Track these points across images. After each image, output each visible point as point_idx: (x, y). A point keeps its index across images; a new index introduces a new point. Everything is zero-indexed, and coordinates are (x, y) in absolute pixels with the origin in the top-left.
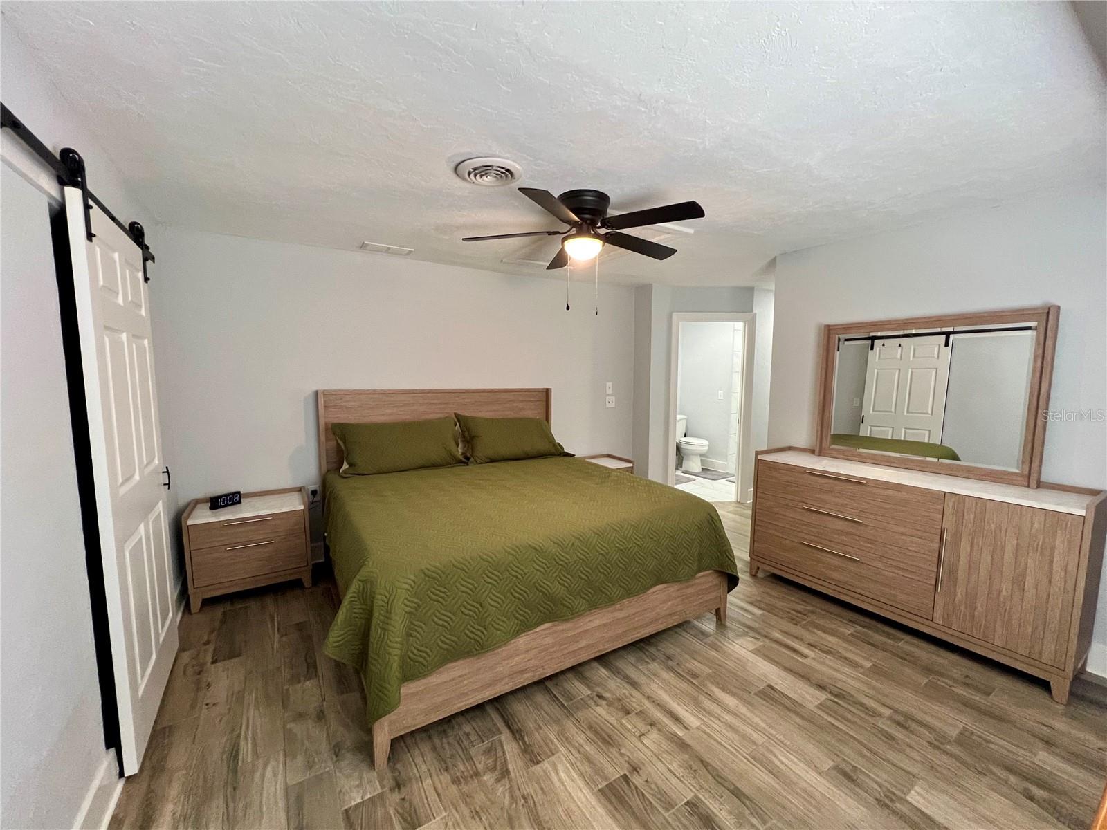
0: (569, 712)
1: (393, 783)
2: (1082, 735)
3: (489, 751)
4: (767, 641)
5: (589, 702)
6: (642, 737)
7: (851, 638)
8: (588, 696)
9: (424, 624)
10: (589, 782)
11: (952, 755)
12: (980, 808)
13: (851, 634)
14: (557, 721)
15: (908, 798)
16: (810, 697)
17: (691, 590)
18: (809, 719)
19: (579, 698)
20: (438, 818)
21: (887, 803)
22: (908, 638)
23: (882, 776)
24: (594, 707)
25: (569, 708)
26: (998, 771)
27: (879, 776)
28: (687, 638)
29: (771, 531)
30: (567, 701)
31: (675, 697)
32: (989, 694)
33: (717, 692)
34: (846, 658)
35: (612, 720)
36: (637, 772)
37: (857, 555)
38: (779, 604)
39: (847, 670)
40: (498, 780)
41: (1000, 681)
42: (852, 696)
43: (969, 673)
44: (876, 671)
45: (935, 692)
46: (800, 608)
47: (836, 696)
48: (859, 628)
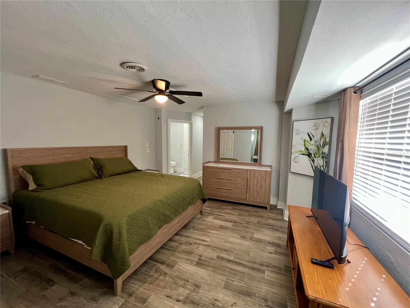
0: (174, 251)
1: (128, 296)
2: (273, 215)
3: (156, 271)
4: (215, 215)
5: (179, 246)
6: (198, 248)
7: (232, 209)
8: (178, 245)
9: (131, 235)
10: (191, 264)
11: (258, 226)
12: (265, 233)
13: (231, 208)
14: (173, 255)
15: (254, 237)
16: (230, 225)
17: (196, 206)
18: (232, 229)
19: (175, 246)
20: (152, 295)
21: (252, 239)
22: (241, 206)
23: (249, 235)
24: (181, 247)
25: (174, 250)
26: (265, 226)
27: (248, 235)
28: (196, 221)
29: (208, 186)
30: (172, 248)
31: (200, 236)
32: (258, 213)
33: (209, 231)
34: (232, 214)
35: (188, 248)
36: (202, 256)
37: (230, 188)
38: (213, 206)
39: (234, 216)
40: (165, 277)
41: (259, 210)
42: (237, 221)
43: (254, 210)
44: (239, 215)
45: (250, 215)
46: (218, 205)
47: (234, 222)
48: (232, 206)
